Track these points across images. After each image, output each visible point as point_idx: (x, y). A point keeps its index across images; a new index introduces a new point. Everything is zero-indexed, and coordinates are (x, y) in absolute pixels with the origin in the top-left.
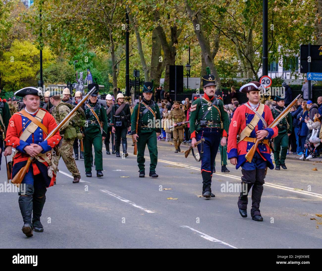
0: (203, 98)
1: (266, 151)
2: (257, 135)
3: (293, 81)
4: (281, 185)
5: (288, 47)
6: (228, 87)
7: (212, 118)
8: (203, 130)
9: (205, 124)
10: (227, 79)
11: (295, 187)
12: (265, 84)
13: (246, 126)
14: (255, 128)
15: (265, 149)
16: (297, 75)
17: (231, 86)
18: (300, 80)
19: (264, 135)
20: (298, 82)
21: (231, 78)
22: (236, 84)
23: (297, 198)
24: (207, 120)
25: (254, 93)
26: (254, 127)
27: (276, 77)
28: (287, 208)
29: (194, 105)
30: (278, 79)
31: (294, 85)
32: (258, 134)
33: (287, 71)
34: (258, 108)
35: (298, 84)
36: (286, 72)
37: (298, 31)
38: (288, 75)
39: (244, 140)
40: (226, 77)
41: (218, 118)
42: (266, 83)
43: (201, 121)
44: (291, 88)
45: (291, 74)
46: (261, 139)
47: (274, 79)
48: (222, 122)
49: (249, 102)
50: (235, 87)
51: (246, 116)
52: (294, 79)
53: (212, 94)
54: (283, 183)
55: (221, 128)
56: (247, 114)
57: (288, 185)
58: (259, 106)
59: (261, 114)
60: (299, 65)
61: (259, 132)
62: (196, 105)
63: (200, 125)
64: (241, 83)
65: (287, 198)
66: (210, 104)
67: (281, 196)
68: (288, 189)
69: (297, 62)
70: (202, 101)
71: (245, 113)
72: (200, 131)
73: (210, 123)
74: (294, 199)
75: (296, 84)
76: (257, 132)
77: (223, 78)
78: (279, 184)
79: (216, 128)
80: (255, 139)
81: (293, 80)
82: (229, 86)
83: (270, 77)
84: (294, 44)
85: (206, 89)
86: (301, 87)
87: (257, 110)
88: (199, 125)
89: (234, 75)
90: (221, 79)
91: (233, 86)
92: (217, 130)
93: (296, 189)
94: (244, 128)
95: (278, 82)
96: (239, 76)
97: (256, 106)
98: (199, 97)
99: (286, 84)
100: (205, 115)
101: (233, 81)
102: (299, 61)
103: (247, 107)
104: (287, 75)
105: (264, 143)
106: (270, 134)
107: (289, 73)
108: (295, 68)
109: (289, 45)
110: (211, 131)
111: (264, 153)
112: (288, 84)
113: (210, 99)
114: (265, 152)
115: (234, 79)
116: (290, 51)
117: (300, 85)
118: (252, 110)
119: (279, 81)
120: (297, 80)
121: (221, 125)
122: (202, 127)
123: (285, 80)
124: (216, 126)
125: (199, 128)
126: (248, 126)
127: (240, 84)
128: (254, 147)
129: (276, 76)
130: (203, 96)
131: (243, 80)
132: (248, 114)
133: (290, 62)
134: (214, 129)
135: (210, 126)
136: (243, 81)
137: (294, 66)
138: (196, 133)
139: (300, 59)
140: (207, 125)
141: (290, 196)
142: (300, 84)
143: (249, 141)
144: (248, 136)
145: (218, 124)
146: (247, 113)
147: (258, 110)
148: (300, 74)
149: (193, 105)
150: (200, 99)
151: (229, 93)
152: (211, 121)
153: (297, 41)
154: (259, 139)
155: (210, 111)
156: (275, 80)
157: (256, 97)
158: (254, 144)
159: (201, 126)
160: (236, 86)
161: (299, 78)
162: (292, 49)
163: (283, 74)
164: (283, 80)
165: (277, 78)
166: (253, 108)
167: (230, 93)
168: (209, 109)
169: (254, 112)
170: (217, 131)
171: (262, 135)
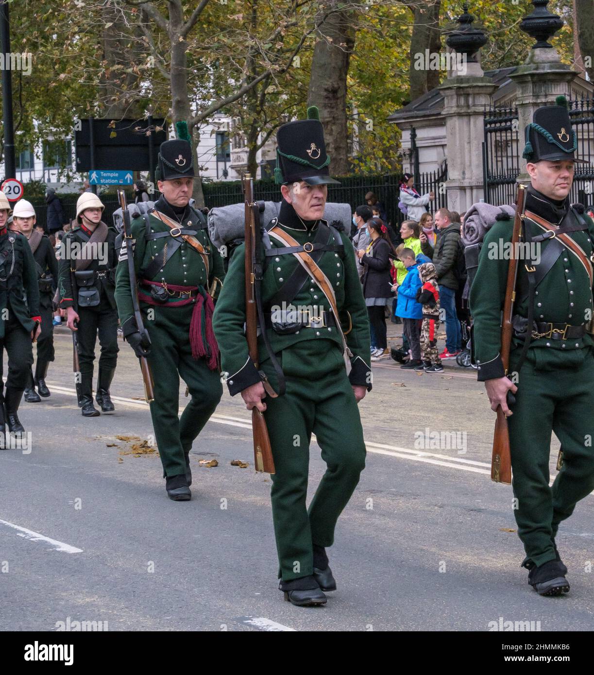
3: (63, 187)
5: (52, 124)
12: (10, 193)
16: (71, 174)
18: (76, 183)
20: (72, 188)
27: (31, 180)
28: (62, 427)
30: (35, 184)
31: (65, 194)
33: (52, 167)
35: (73, 192)
36: (49, 170)
37: (68, 92)
38: (53, 174)
42: (12, 191)
45: (59, 173)
47: (28, 183)
52: (65, 181)
54: (52, 380)
57: (62, 384)
60: (74, 156)
65: (62, 407)
67: (50, 405)
68: (62, 390)
69: (70, 150)
74: (75, 410)
75: (69, 192)
81: (63, 184)
83: (20, 180)
84: (63, 116)
95: (36, 188)
102: (74, 149)
104: (51, 176)
107: (55, 172)
108: (65, 161)
109: (54, 118)
116: (54, 130)
117: (76, 194)
119: (37, 186)
120: (71, 184)
123: (49, 185)
129: (31, 178)
133: (56, 151)
137: (63, 158)
139: (74, 145)
141: (67, 404)
148: (75, 173)
153: (68, 110)
156: (29, 186)
161: (75, 180)
162: (57, 126)
163: (44, 174)
165: (32, 182)
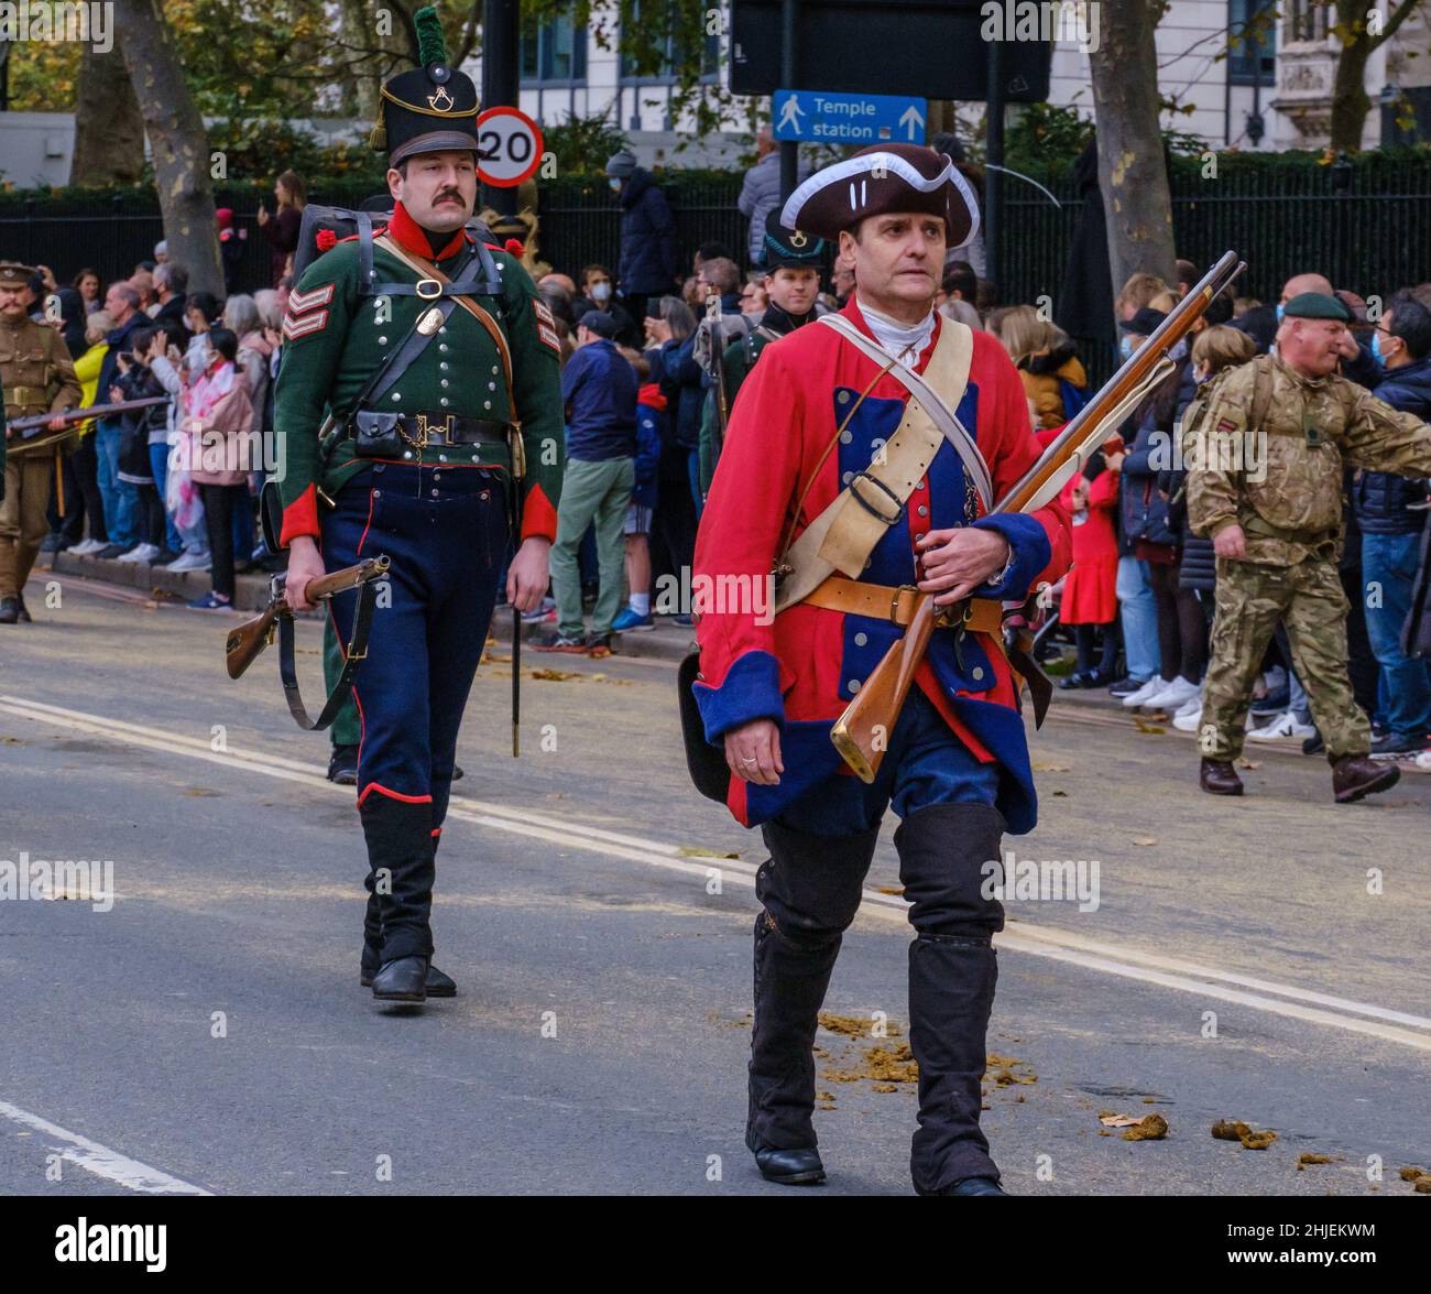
0: (385, 243)
1: (989, 684)
2: (922, 569)
3: (682, 147)
4: (598, 826)
6: (257, 177)
7: (449, 397)
8: (377, 481)
9: (392, 436)
10: (247, 123)
11: (685, 835)
12: (497, 159)
13: (842, 487)
14: (906, 508)
15: (978, 673)
16: (713, 104)
17: (276, 175)
18: (731, 137)
19: (976, 566)
20: (714, 153)
21: (279, 122)
22: (305, 157)
23: (695, 912)
24: (410, 408)
25: (898, 229)
26: (904, 495)
27: (573, 118)
28: (630, 974)
29: (312, 289)
30: (584, 131)
31: (687, 171)
32: (928, 556)
33: (649, 78)
34: (927, 354)
35: (717, 166)
36: (637, 88)
38: (650, 103)
39: (815, 602)
40: (244, 114)
41: (491, 395)
42: (502, 152)
43: (361, 413)
44: (672, 194)
45: (672, 100)
46: (952, 595)
47: (560, 129)
48: (517, 425)
49: (862, 307)
50: (303, 180)
51: (841, 412)
52: (693, 129)
53: (447, 216)
54: (607, 812)
55: (511, 470)
56: (844, 398)
57: (640, 827)
58: (936, 334)
59: (952, 402)
60: (724, 42)
61: (941, 543)
62: (324, 295)
63: (357, 447)
64: (341, 155)
65: (635, 908)
66: (434, 288)
67: (591, 895)
68: (637, 848)
70: (377, 266)
71: (828, 387)
72: (351, 493)
73: (430, 435)
74: (678, 918)
75: (703, 165)
76: (921, 543)
77: (225, 120)
78: (581, 816)
79: (475, 470)
80: (906, 595)
81: (683, 139)
82: (260, 174)
83: (533, 116)
85: (405, 176)
86: (731, 183)
87: (920, 369)
88: (345, 448)
89: (299, 97)
90: (208, 122)
91: (289, 172)
92: (484, 484)
93: (689, 853)
94: (824, 502)
95: (587, 146)
96: (329, 103)
97: (917, 337)
98: (355, 232)
99: (633, 165)
100: (396, 373)
101: (287, 135)
103: (843, 341)
104: (643, 108)
105: (972, 624)
106: (1020, 560)
107: (661, 94)
108: (697, 59)
110: (435, 492)
111: (973, 705)
112: (646, 161)
113: (436, 252)
114: (980, 697)
115: (298, 125)
117: (726, 173)
118: (884, 364)
119: (592, 138)
120: (712, 137)
121: (510, 448)
122: (365, 463)
123: (633, 137)
124: (475, 458)
125: (347, 466)
126: (855, 494)
127: (336, 160)
128: (896, 660)
129: (572, 113)
130: (385, 224)
131: (357, 134)
132: (854, 396)
133: (667, 21)
134: (461, 480)
135: (431, 451)
136: (353, 142)
137: (690, 48)
138: (320, 501)
140: (406, 445)
141: (651, 896)
142: (730, 161)
143: (858, 609)
144: (855, 573)
145: (494, 445)
146: (849, 391)
147: (928, 370)
148: (728, 101)
149: (302, 293)
150: (361, 251)
151: (262, 216)
152: (436, 418)
154: (938, 600)
155: (434, 337)
156: (565, 136)
157: (911, 264)
158: (901, 631)
159: (361, 452)
160: (310, 171)
161: (726, 127)
163: (619, 99)
164: (618, 140)
165: (575, 125)
166: (892, 348)
167: (272, 219)
168: (428, 323)
169: (899, 386)
170: (484, 496)
171: (960, 563)
